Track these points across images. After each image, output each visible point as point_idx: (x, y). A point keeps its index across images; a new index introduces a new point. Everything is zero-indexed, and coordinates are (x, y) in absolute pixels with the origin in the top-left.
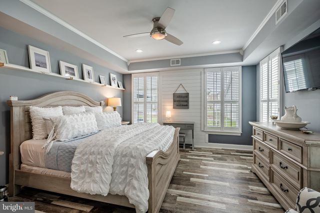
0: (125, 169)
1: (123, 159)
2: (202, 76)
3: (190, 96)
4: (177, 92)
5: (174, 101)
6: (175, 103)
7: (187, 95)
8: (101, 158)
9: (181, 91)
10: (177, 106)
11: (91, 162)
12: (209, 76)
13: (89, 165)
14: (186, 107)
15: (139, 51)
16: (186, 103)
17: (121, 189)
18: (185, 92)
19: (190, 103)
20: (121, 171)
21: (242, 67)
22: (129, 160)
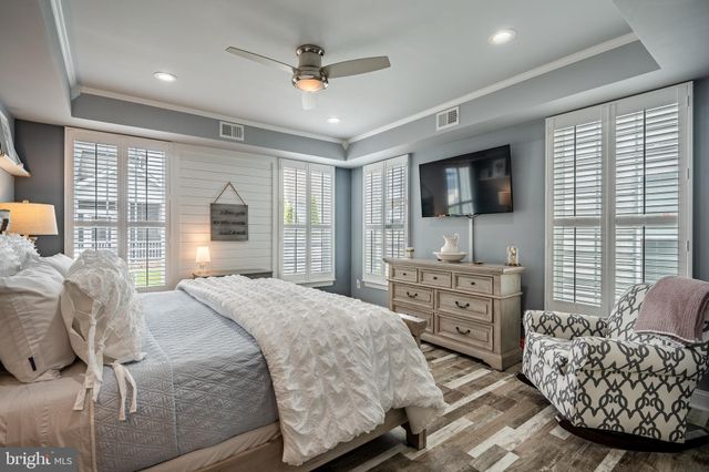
0: (386, 358)
1: (377, 341)
2: (275, 171)
3: (250, 212)
4: (219, 202)
5: (214, 222)
6: (217, 227)
7: (243, 211)
8: (352, 351)
9: (229, 199)
10: (221, 234)
11: (334, 370)
12: (287, 174)
13: (332, 378)
14: (243, 236)
15: (166, 77)
16: (241, 229)
17: (391, 398)
18: (240, 203)
19: (251, 229)
20: (381, 365)
21: (336, 168)
22: (389, 339)
